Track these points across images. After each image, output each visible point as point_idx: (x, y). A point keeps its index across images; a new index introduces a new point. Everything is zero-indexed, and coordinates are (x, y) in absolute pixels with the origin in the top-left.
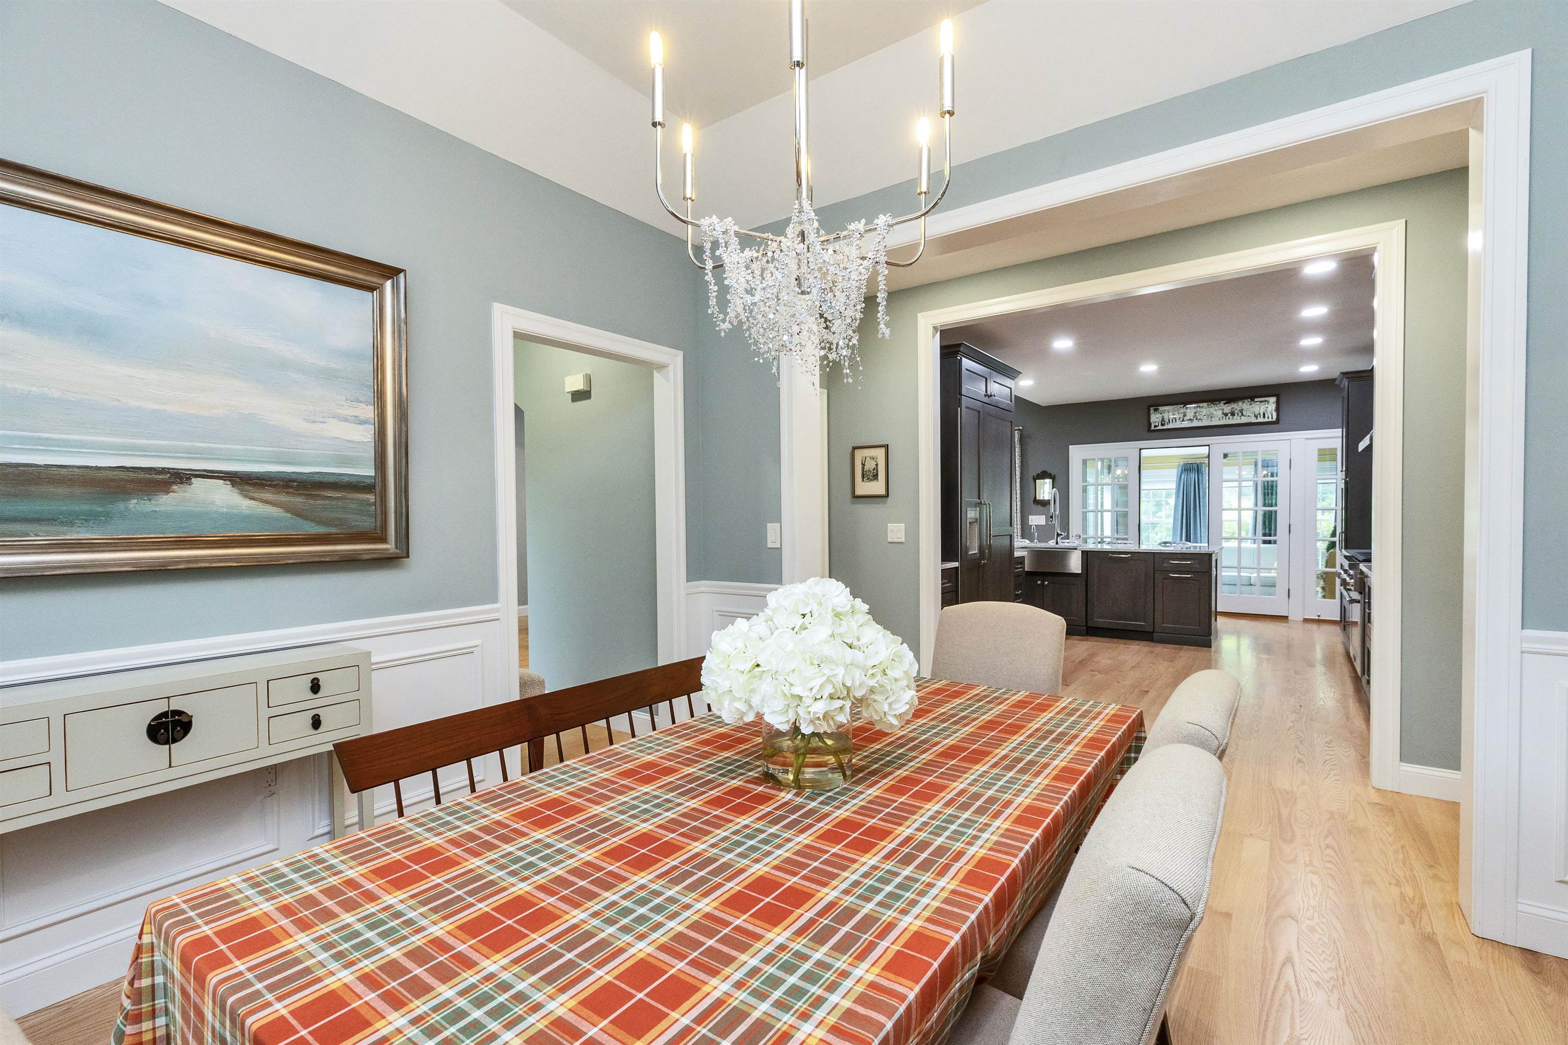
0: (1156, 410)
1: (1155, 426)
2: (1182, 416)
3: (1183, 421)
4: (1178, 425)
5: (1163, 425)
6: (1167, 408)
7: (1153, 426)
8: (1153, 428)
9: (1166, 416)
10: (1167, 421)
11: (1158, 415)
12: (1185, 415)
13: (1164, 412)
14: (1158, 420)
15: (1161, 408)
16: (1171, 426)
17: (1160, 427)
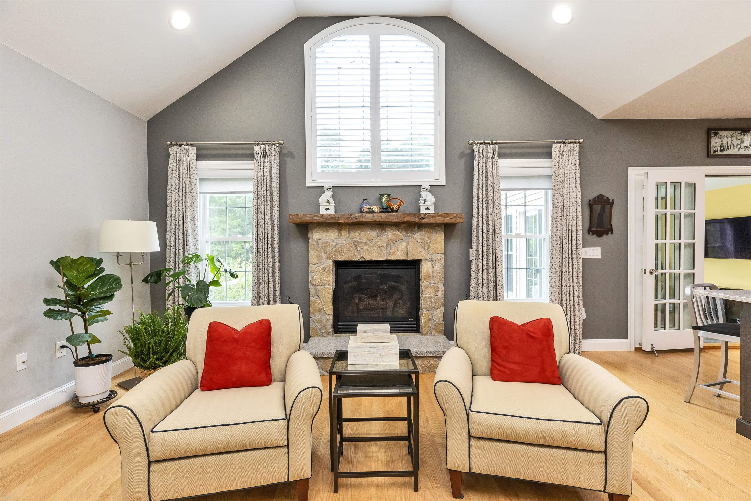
0: (716, 134)
1: (715, 151)
2: (739, 142)
3: (740, 148)
4: (736, 151)
5: (722, 150)
6: (726, 133)
7: (712, 152)
8: (712, 153)
9: (725, 140)
10: (725, 146)
11: (718, 140)
12: (742, 142)
13: (723, 136)
14: (717, 145)
15: (721, 133)
16: (729, 152)
17: (719, 153)
